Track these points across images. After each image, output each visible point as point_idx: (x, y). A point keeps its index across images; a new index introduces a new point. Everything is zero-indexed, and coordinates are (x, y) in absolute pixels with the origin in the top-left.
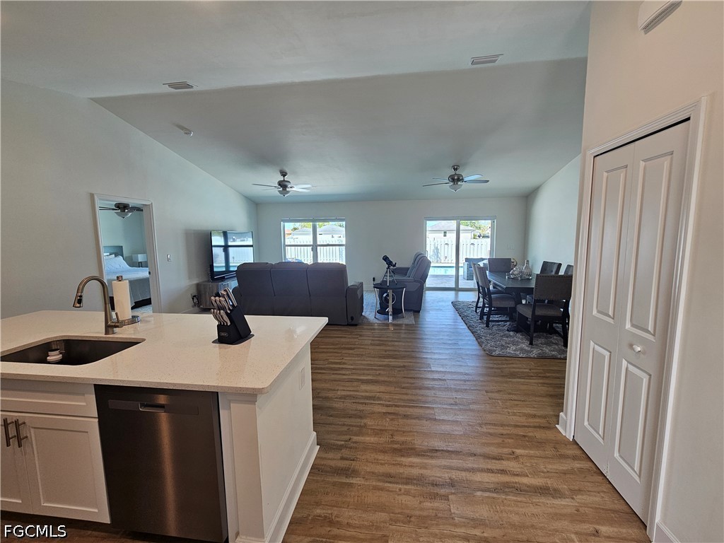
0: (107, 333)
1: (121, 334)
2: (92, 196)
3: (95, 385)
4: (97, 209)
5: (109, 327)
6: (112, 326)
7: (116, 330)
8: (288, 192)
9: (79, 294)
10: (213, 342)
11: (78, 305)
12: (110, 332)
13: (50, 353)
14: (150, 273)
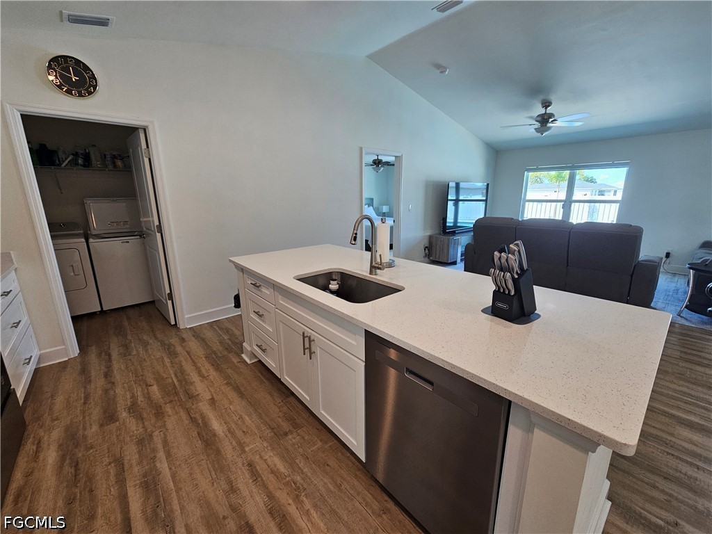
0: (371, 273)
1: (383, 277)
2: (361, 149)
3: (365, 330)
4: (364, 165)
5: (374, 268)
6: (375, 267)
7: (378, 271)
8: (550, 128)
9: (355, 232)
10: (484, 311)
11: (353, 242)
12: (374, 273)
13: (332, 282)
14: (394, 221)
